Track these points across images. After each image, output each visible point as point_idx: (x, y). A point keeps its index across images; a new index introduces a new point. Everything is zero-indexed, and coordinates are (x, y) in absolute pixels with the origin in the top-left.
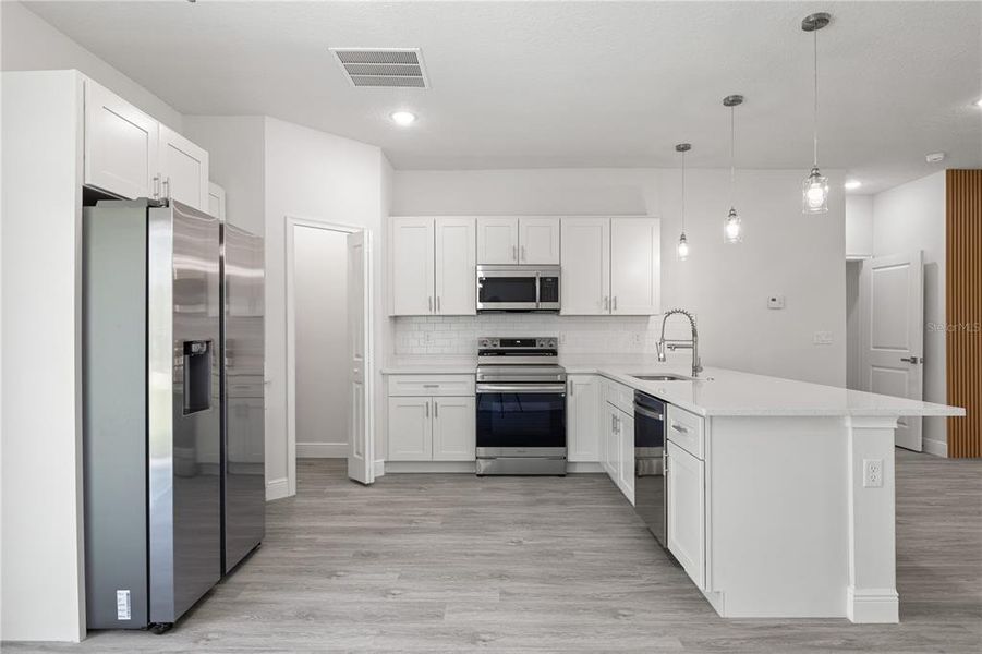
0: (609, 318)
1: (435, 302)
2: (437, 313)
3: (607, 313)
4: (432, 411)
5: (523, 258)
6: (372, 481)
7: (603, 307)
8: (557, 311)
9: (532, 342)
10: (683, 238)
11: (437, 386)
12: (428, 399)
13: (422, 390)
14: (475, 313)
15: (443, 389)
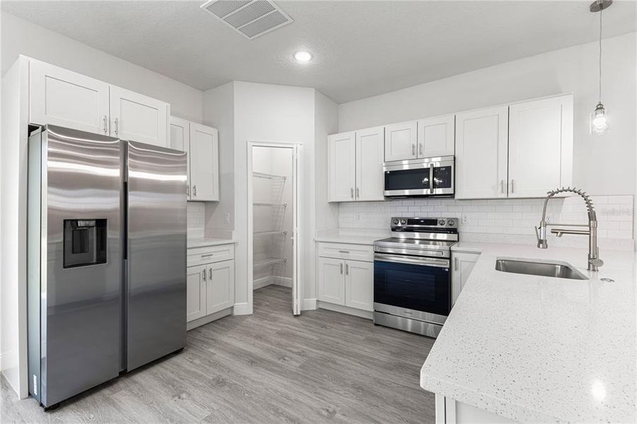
0: (506, 200)
1: (356, 192)
2: (357, 200)
3: (504, 196)
4: (345, 270)
5: (421, 153)
6: (299, 313)
7: (500, 190)
8: (452, 196)
9: (434, 222)
10: (600, 107)
11: (348, 252)
12: (342, 262)
13: (338, 255)
14: (383, 199)
15: (352, 255)
